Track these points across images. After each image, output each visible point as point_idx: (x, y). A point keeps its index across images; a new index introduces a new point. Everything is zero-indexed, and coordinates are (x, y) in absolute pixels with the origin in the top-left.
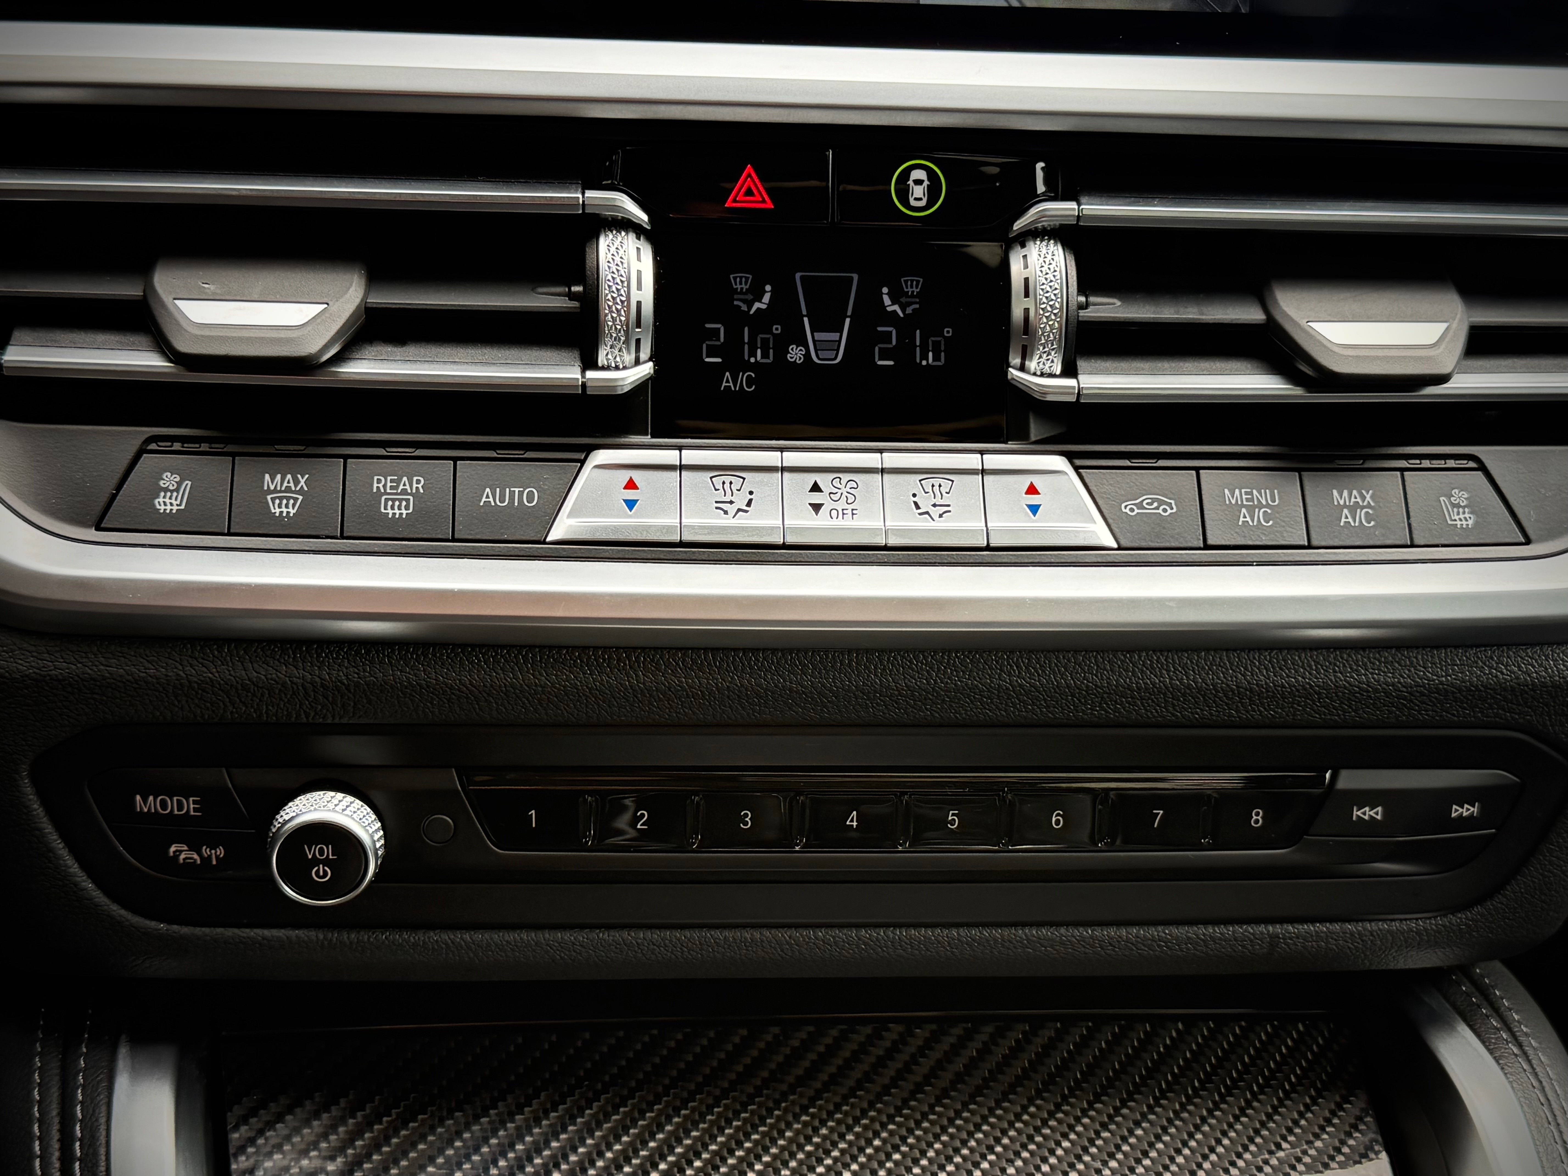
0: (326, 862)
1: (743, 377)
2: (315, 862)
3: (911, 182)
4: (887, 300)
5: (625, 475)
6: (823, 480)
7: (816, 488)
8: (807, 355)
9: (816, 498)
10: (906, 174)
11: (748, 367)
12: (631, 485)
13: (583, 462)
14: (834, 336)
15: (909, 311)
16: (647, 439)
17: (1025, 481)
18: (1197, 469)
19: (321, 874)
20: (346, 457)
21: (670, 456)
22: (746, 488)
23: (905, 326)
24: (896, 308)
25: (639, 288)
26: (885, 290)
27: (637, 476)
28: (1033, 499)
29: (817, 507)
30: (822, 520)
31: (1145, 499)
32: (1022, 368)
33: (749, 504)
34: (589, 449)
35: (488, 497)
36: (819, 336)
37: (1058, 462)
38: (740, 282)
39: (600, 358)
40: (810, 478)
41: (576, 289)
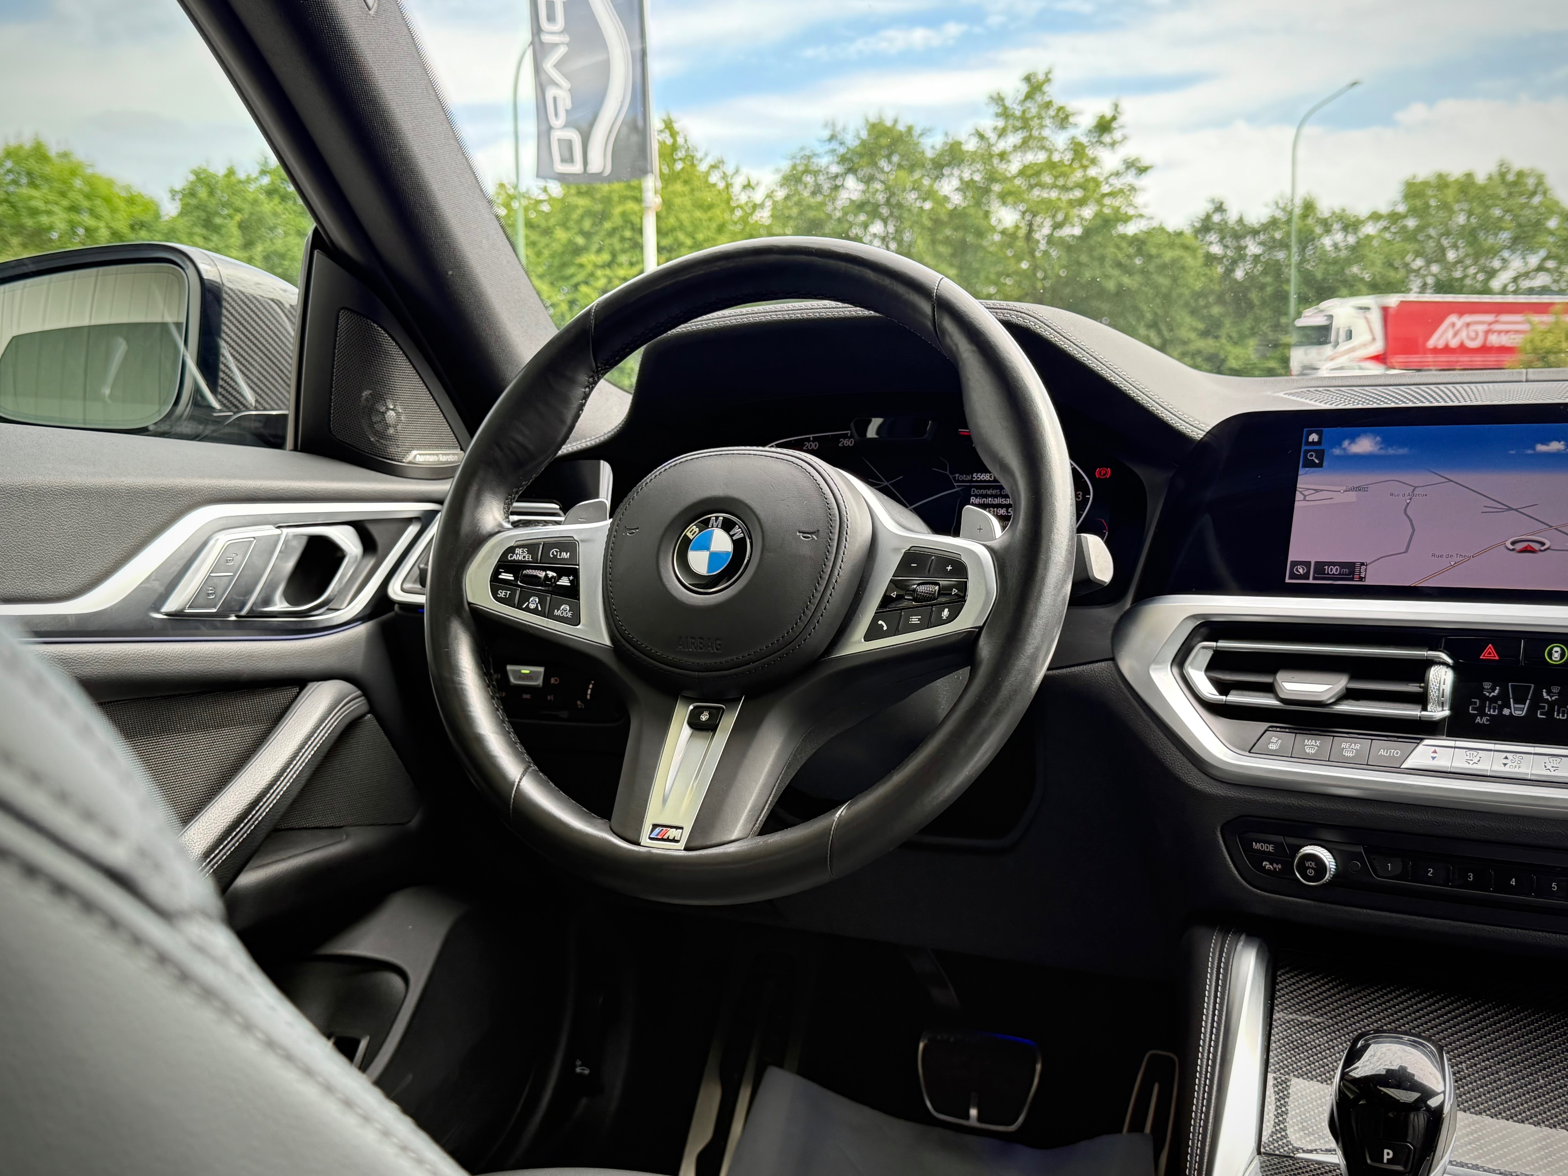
0: (1312, 868)
1: (1485, 719)
2: (1309, 868)
3: (1553, 652)
4: (1545, 694)
5: (1433, 749)
6: (1510, 755)
7: (1506, 758)
8: (1511, 712)
10: (1552, 649)
11: (1487, 715)
12: (1435, 752)
13: (1418, 744)
14: (1523, 706)
15: (1553, 698)
16: (1444, 737)
19: (1311, 873)
20: (1334, 736)
21: (1451, 743)
22: (1478, 755)
23: (1551, 704)
24: (1548, 697)
25: (1444, 684)
26: (1544, 690)
27: (1437, 749)
29: (1505, 764)
30: (1507, 769)
33: (1479, 761)
34: (1422, 739)
35: (1382, 752)
36: (1516, 706)
38: (1487, 685)
39: (1429, 708)
40: (1505, 755)
41: (1422, 685)
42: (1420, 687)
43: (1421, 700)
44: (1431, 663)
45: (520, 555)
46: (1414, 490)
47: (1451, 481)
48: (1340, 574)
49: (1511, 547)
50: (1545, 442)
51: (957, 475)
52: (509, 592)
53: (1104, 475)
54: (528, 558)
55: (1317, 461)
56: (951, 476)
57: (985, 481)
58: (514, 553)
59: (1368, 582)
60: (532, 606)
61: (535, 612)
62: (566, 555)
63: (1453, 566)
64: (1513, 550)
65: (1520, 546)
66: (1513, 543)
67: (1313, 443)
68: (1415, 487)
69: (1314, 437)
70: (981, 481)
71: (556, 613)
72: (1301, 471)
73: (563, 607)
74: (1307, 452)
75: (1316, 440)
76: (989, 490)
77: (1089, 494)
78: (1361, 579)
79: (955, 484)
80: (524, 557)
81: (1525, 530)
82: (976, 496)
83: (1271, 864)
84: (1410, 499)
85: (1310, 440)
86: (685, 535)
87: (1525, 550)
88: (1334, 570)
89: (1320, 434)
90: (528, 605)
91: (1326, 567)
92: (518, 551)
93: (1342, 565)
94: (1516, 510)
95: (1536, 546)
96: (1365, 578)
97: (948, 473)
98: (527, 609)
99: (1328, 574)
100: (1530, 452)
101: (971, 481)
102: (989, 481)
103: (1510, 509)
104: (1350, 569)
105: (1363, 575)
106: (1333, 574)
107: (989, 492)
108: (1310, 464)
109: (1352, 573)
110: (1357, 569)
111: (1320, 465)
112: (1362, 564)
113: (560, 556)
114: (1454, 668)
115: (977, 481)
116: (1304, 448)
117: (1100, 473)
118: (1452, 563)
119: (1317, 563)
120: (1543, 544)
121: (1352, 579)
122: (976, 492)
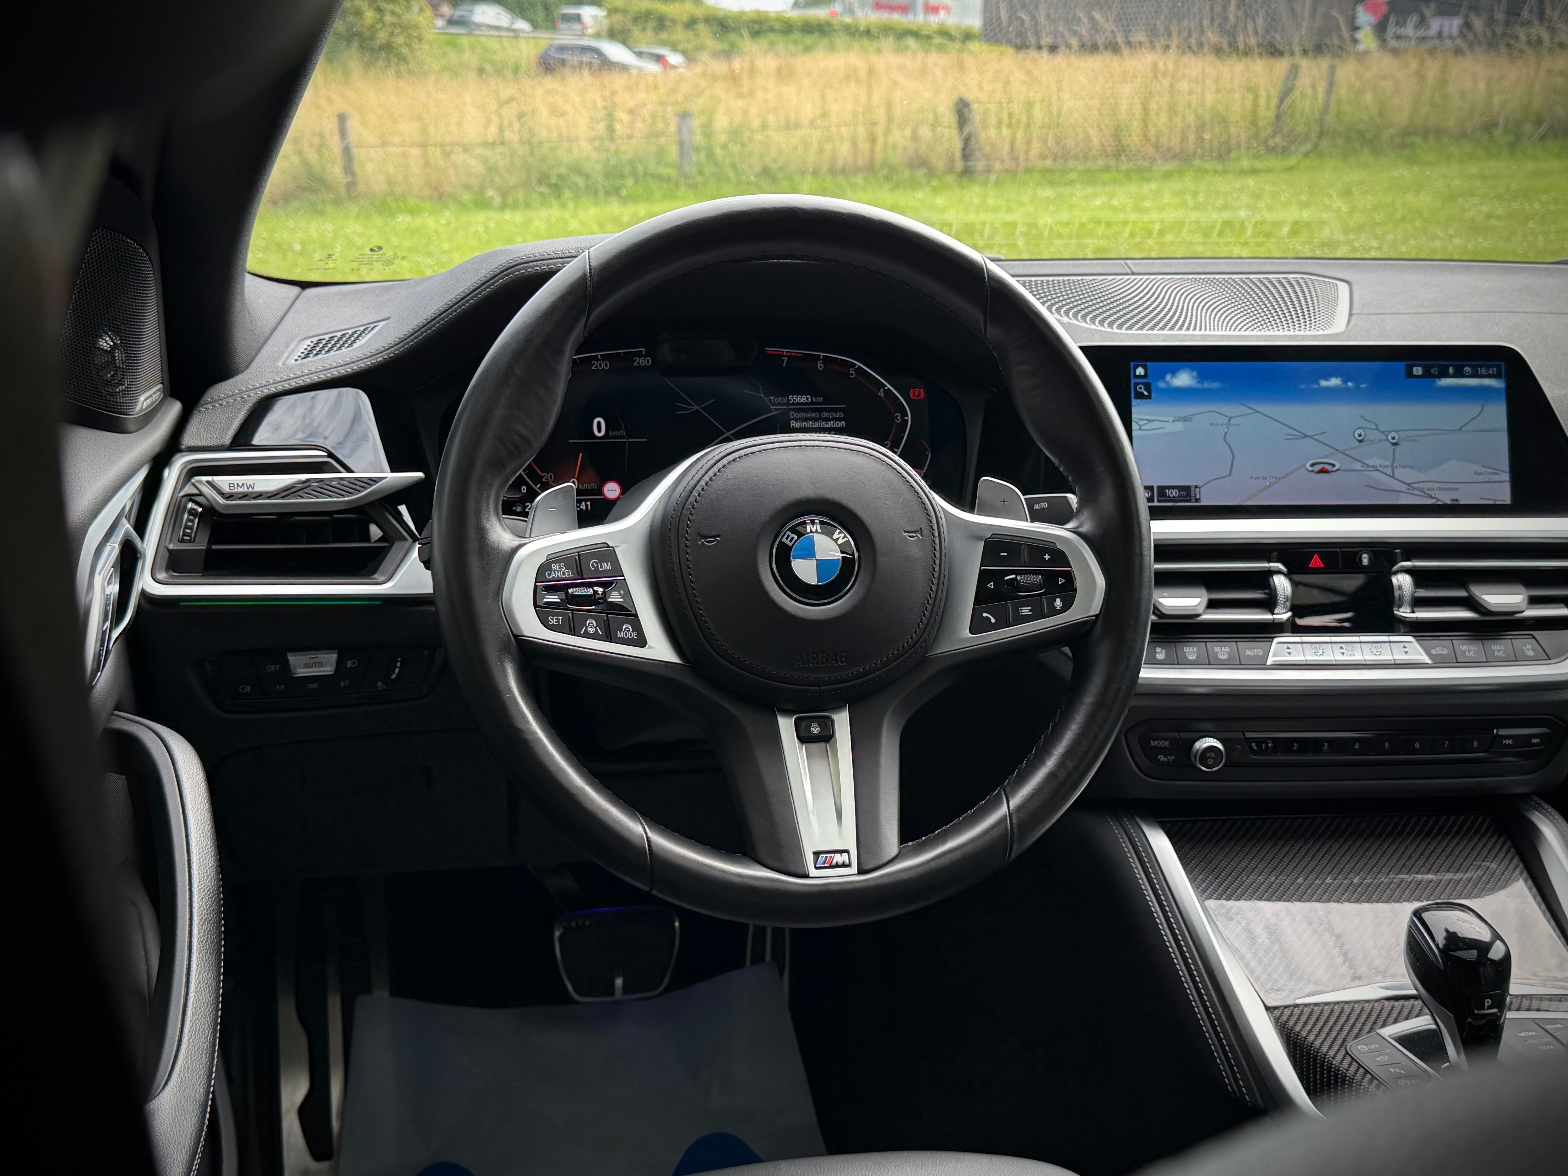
0: (1212, 758)
2: (1209, 758)
3: (1363, 558)
5: (1286, 645)
6: (1343, 645)
7: (1342, 648)
9: (1342, 651)
10: (1361, 556)
12: (1288, 648)
13: (1272, 642)
16: (1290, 635)
17: (1403, 644)
18: (1452, 640)
19: (1212, 761)
20: (1206, 642)
21: (1297, 639)
22: (1321, 648)
25: (1286, 591)
27: (1290, 645)
28: (1406, 650)
29: (1343, 654)
30: (1345, 657)
31: (1438, 649)
32: (1398, 611)
33: (1323, 653)
34: (1273, 638)
35: (1248, 652)
37: (1410, 638)
39: (1276, 611)
40: (1340, 645)
41: (1267, 591)
42: (1265, 594)
43: (1269, 604)
44: (1271, 573)
45: (559, 572)
46: (1229, 420)
47: (1257, 412)
48: (1179, 496)
49: (1310, 469)
50: (1326, 378)
51: (772, 398)
52: (560, 618)
53: (918, 396)
54: (568, 574)
55: (1146, 393)
56: (766, 399)
57: (802, 404)
58: (551, 570)
59: (1203, 503)
60: (591, 631)
61: (594, 637)
62: (607, 566)
63: (1268, 487)
64: (1312, 471)
65: (1318, 468)
66: (1312, 465)
67: (1140, 376)
68: (1230, 418)
69: (1140, 371)
70: (798, 404)
71: (620, 635)
72: (1134, 402)
73: (624, 627)
74: (1136, 384)
75: (1143, 373)
76: (808, 413)
77: (907, 416)
78: (1197, 500)
79: (772, 407)
80: (564, 573)
81: (1322, 455)
82: (796, 420)
83: (1166, 757)
84: (1228, 428)
85: (1138, 373)
86: (781, 542)
87: (1323, 471)
88: (1174, 493)
89: (1145, 367)
90: (586, 629)
91: (1167, 491)
92: (555, 567)
93: (1180, 488)
94: (1311, 437)
95: (1329, 468)
96: (1200, 499)
97: (762, 395)
98: (587, 635)
99: (1169, 497)
100: (1315, 386)
101: (788, 404)
102: (806, 404)
103: (1306, 436)
104: (1186, 491)
105: (1198, 497)
106: (1174, 497)
107: (808, 415)
108: (1140, 396)
109: (1189, 495)
110: (1192, 491)
111: (1149, 397)
112: (1196, 487)
113: (602, 567)
114: (1288, 575)
115: (793, 404)
116: (1133, 381)
117: (914, 393)
118: (1267, 484)
119: (1159, 487)
120: (1334, 466)
121: (1189, 501)
122: (795, 415)
